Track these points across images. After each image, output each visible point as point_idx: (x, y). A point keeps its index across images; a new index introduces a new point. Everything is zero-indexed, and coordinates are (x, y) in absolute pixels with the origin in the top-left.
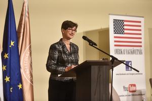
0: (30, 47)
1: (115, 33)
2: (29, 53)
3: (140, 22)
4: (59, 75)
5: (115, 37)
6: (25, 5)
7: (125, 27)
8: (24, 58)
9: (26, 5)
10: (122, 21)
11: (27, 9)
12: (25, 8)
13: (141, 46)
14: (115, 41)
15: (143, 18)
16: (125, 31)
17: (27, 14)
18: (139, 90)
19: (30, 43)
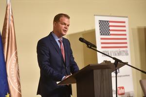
0: (16, 53)
1: (102, 35)
2: (15, 59)
3: (124, 22)
4: (58, 83)
5: (102, 39)
6: (8, 8)
7: (111, 28)
8: (11, 65)
9: (10, 8)
10: (107, 21)
11: (11, 13)
12: (8, 11)
13: (126, 47)
14: (102, 43)
15: (127, 18)
16: (111, 32)
17: (11, 18)
18: (128, 93)
19: (16, 49)
